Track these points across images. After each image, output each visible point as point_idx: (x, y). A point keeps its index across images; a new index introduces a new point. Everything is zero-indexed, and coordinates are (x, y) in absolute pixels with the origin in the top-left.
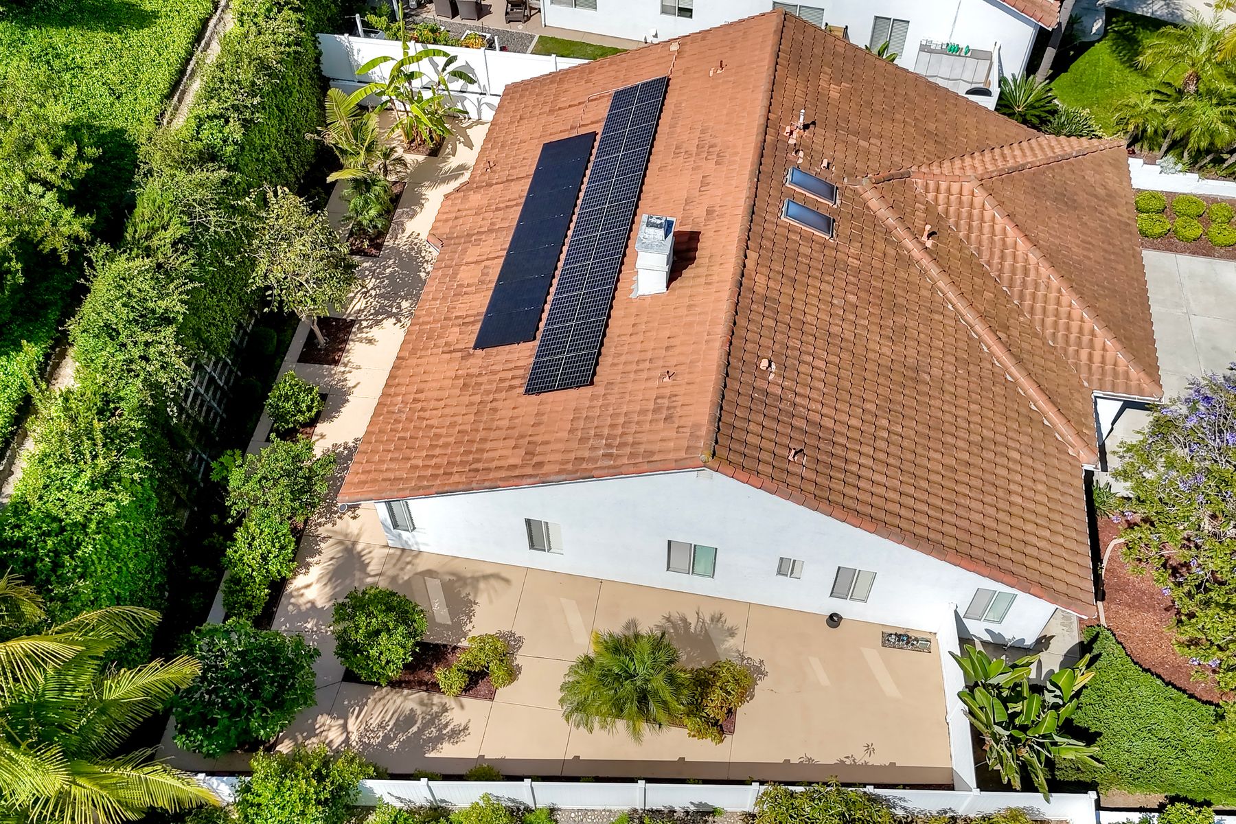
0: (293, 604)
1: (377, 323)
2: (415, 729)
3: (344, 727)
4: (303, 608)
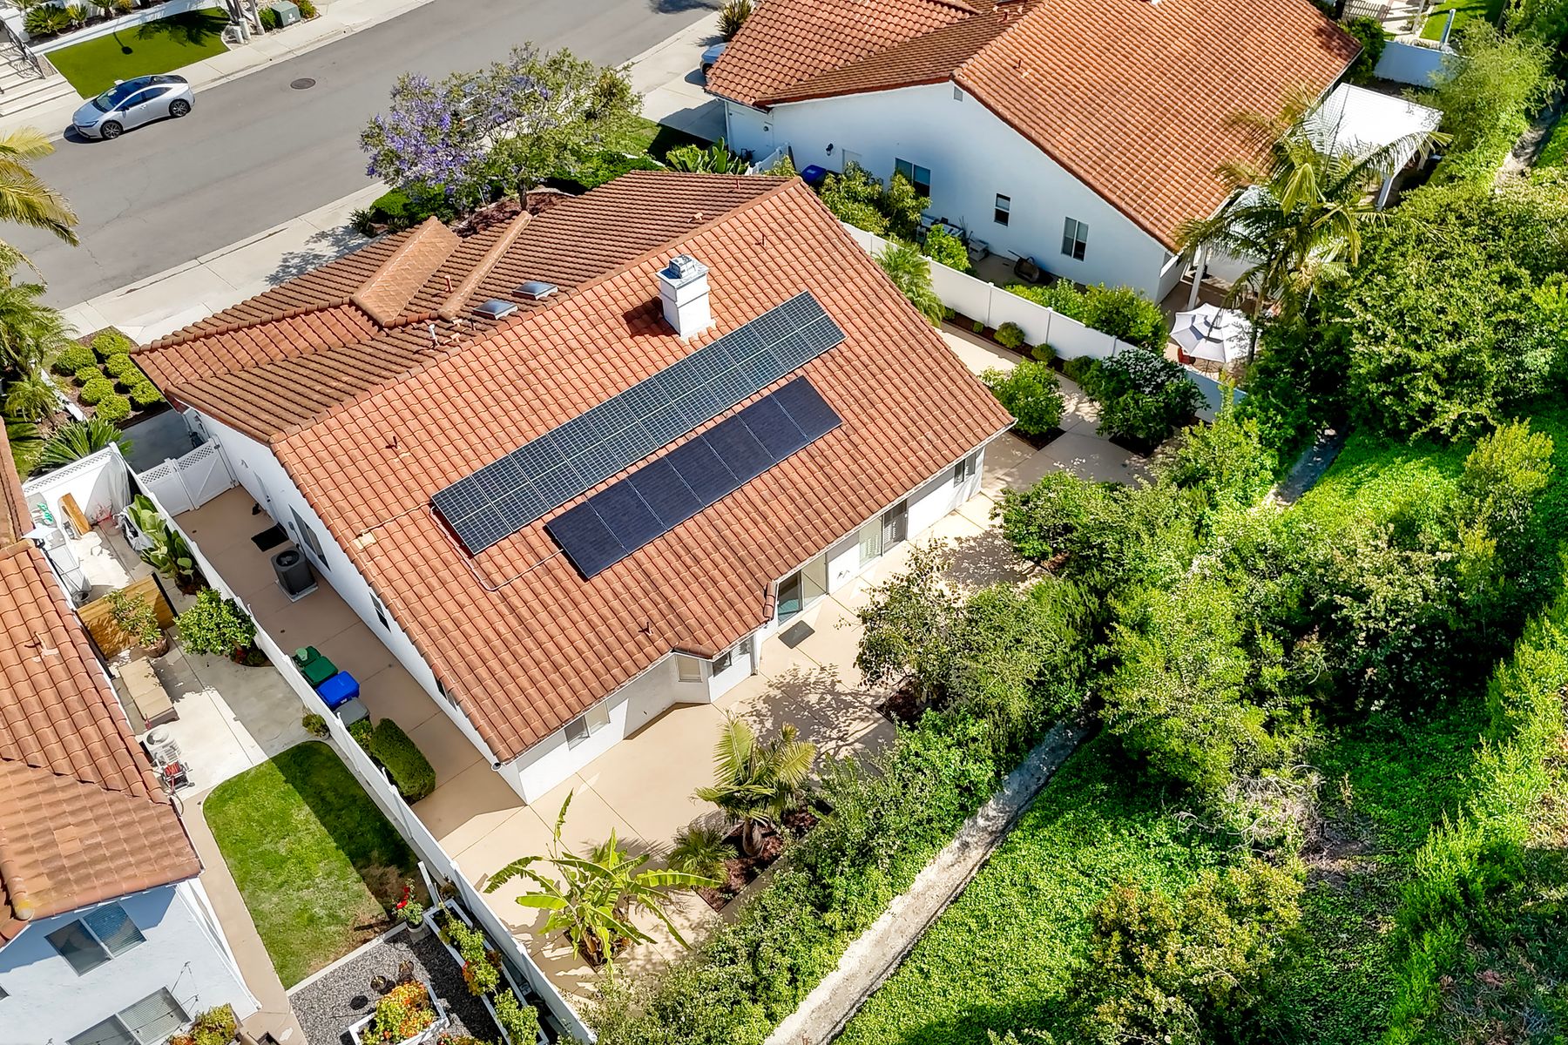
1: (855, 695)
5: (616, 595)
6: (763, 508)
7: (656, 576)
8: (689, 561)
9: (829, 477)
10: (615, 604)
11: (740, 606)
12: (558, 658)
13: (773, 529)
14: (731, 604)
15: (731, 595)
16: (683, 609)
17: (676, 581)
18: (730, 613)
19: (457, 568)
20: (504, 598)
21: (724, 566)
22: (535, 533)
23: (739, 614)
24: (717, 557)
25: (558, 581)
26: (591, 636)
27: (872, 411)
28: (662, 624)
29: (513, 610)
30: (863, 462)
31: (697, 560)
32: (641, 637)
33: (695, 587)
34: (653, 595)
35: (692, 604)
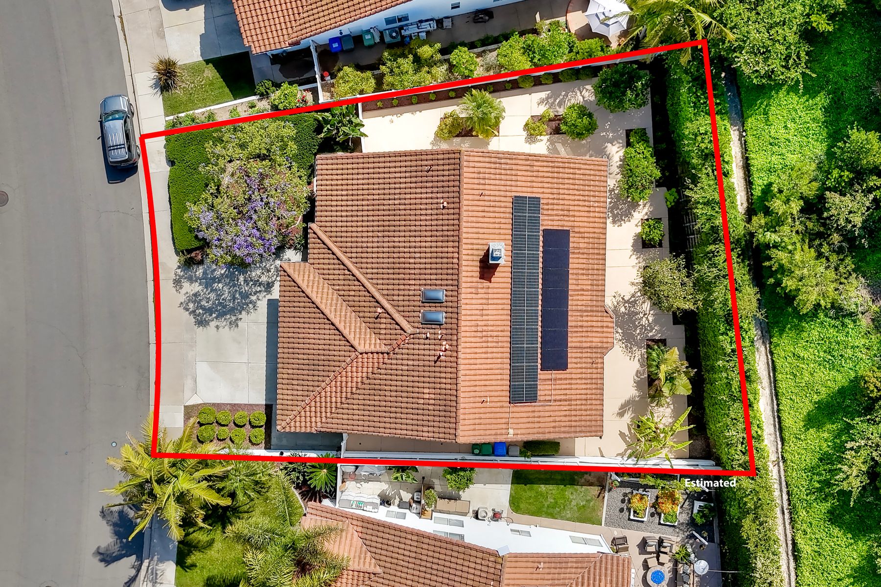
0: (620, 143)
1: (633, 296)
2: (558, 101)
3: (584, 98)
4: (616, 142)
5: (576, 363)
6: (579, 287)
7: (578, 345)
8: (581, 330)
9: (583, 253)
10: (579, 365)
11: (605, 324)
12: (584, 397)
13: (588, 290)
14: (602, 327)
15: (599, 324)
16: (594, 344)
17: (584, 339)
18: (605, 330)
19: (536, 409)
20: (555, 401)
21: (589, 318)
22: (542, 375)
23: (607, 327)
24: (585, 318)
25: (561, 379)
26: (584, 381)
27: (571, 213)
28: (594, 355)
29: (560, 400)
30: (586, 235)
31: (582, 327)
32: (594, 366)
33: (590, 334)
34: (584, 351)
35: (594, 340)
